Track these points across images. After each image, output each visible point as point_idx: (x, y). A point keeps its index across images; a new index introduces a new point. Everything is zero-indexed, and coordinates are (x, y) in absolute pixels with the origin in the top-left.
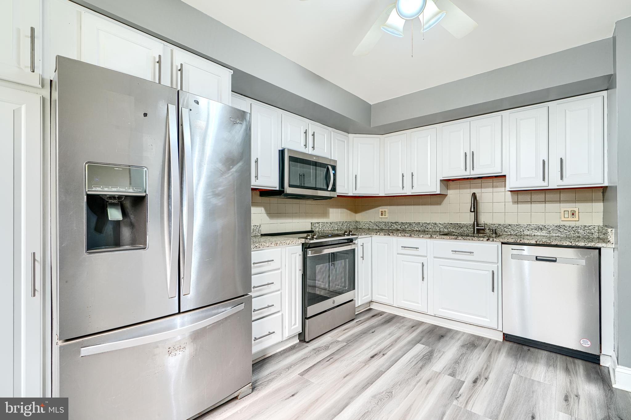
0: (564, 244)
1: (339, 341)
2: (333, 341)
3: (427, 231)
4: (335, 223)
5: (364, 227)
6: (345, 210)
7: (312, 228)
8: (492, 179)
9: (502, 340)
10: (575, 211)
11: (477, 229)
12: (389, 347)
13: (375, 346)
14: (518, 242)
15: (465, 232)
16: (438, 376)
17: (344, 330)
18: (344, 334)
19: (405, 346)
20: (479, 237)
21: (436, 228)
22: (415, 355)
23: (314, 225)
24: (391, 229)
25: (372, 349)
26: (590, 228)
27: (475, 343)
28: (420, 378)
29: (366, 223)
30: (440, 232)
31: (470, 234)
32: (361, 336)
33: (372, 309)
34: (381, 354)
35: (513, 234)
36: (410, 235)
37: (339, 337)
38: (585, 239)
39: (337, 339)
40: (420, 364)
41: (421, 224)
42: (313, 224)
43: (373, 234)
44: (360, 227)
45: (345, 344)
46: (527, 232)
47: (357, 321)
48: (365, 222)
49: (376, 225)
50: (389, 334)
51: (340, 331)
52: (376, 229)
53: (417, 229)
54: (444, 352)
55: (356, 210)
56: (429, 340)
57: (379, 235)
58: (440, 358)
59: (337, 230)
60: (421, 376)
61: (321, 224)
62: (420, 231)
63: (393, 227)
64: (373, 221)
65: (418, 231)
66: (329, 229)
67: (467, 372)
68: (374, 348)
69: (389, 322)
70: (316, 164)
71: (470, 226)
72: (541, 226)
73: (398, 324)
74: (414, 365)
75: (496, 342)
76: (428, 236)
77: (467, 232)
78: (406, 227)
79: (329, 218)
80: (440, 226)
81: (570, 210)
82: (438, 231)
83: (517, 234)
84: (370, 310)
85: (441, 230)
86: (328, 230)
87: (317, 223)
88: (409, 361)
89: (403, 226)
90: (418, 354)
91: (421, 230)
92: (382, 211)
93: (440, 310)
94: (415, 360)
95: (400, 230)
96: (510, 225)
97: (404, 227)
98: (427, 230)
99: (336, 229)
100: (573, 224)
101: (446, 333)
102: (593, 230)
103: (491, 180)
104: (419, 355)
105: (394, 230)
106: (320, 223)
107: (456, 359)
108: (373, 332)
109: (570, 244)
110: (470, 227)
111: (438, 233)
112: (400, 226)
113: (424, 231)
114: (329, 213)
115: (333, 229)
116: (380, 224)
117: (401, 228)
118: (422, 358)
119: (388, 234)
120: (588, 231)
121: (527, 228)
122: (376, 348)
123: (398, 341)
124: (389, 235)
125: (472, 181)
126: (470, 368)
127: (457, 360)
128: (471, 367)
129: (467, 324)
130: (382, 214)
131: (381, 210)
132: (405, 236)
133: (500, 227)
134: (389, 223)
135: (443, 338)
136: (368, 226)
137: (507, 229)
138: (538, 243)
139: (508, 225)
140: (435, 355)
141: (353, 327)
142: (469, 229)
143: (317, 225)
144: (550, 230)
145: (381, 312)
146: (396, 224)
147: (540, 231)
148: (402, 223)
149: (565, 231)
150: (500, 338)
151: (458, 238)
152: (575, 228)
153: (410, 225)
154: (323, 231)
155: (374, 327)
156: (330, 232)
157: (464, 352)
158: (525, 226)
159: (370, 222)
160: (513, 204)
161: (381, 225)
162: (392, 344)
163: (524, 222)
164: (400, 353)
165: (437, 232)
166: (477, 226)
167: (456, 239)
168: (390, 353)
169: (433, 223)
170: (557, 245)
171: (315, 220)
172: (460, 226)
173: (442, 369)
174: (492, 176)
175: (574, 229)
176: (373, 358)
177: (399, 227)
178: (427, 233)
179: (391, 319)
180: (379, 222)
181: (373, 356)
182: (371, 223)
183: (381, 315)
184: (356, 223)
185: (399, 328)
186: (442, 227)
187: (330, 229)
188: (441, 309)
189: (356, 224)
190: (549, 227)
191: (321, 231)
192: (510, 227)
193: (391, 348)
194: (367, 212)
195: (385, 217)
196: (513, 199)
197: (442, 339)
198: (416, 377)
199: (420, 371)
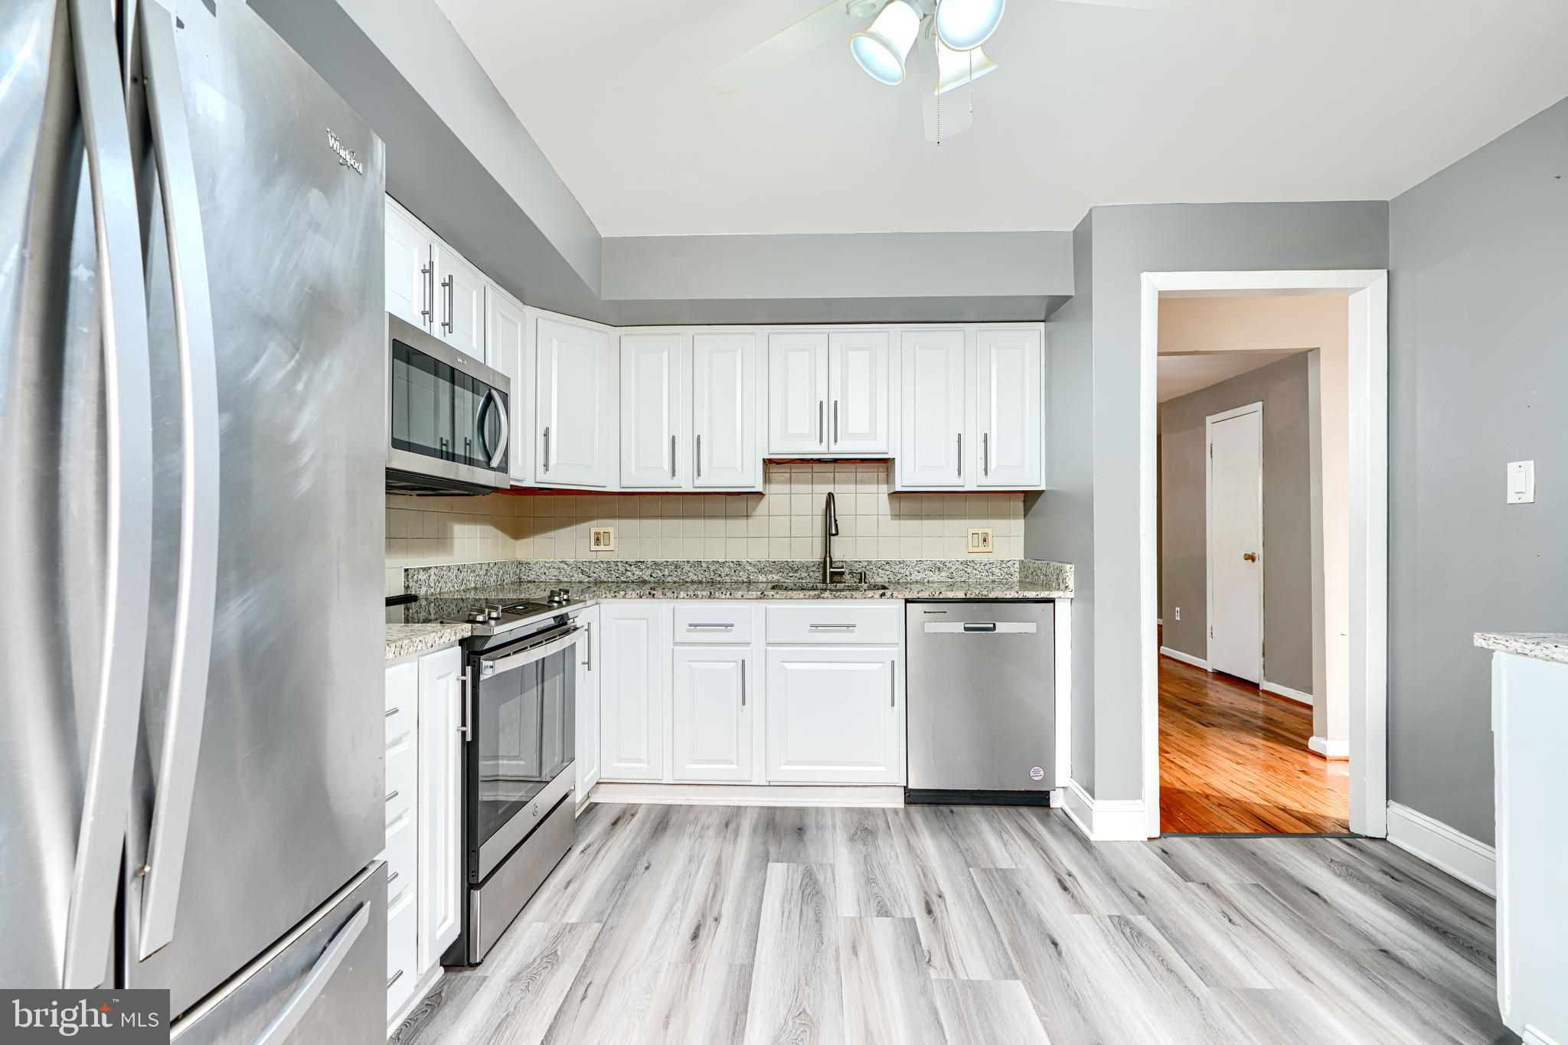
0: (1008, 596)
1: (573, 927)
2: (554, 933)
3: (720, 582)
4: (469, 567)
5: (544, 576)
6: (490, 530)
7: (407, 587)
8: (854, 466)
9: (902, 805)
10: (987, 534)
11: (831, 572)
12: (714, 896)
13: (679, 904)
14: (936, 596)
15: (804, 581)
16: (862, 926)
17: (566, 887)
18: (573, 897)
19: (746, 878)
20: (837, 591)
21: (741, 574)
22: (785, 896)
23: (415, 577)
24: (625, 580)
25: (678, 916)
26: (1008, 564)
27: (866, 826)
28: (834, 949)
29: (548, 565)
30: (749, 582)
31: (818, 585)
32: (627, 889)
33: (596, 804)
34: (710, 921)
35: (894, 581)
36: (711, 594)
37: (565, 912)
38: (1002, 586)
39: (565, 921)
40: (810, 914)
41: (704, 565)
42: (411, 573)
43: (604, 595)
44: (529, 579)
45: (597, 927)
46: (916, 577)
47: (581, 847)
48: (546, 564)
49: (579, 571)
50: (690, 860)
51: (556, 894)
52: (580, 582)
53: (695, 578)
54: (832, 866)
55: (518, 530)
56: (783, 845)
57: (624, 597)
58: (834, 882)
59: (475, 589)
60: (832, 940)
61: (432, 574)
62: (701, 582)
63: (629, 574)
64: (570, 560)
65: (696, 582)
66: (453, 586)
67: (901, 894)
68: (683, 911)
69: (665, 829)
70: (453, 376)
71: (814, 566)
72: (938, 564)
73: (690, 829)
74: (800, 921)
75: (896, 811)
76: (754, 593)
77: (808, 581)
78: (666, 573)
79: (451, 552)
80: (749, 568)
81: (980, 531)
82: (745, 580)
83: (901, 581)
84: (592, 809)
85: (752, 577)
86: (450, 592)
87: (424, 569)
88: (783, 914)
89: (659, 572)
90: (787, 889)
91: (704, 580)
92: (596, 533)
93: (783, 767)
94: (792, 906)
95: (650, 582)
96: (888, 563)
97: (660, 574)
98: (719, 579)
99: (473, 585)
100: (984, 558)
101: (801, 820)
102: (1012, 569)
103: (851, 467)
104: (792, 890)
105: (633, 582)
106: (430, 568)
107: (863, 873)
108: (647, 868)
109: (1016, 596)
110: (814, 569)
111: (745, 584)
112: (649, 572)
113: (712, 583)
114: (452, 538)
115: (463, 587)
116: (592, 568)
117: (651, 576)
118: (803, 896)
119: (650, 594)
120: (1006, 570)
121: (917, 568)
122: (685, 910)
123: (723, 870)
124: (653, 595)
125: (817, 467)
126: (899, 884)
127: (866, 874)
128: (901, 882)
129: (836, 788)
130: (598, 539)
131: (593, 530)
132: (696, 596)
133: (871, 567)
134: (619, 564)
135: (805, 833)
136: (556, 573)
137: (883, 572)
138: (968, 596)
139: (885, 563)
140: (821, 878)
141: (585, 868)
142: (811, 573)
143: (422, 576)
144: (952, 570)
145: (624, 806)
146: (639, 567)
147: (937, 573)
148: (655, 563)
149: (975, 572)
150: (899, 802)
151: (822, 596)
152: (988, 565)
153: (676, 567)
154: (440, 593)
155: (639, 853)
156: (456, 597)
157: (865, 853)
158: (914, 565)
159: (561, 562)
160: (892, 519)
161: (596, 570)
162: (716, 886)
163: (911, 558)
164: (749, 902)
165: (743, 582)
166: (831, 567)
167: (819, 597)
168: (727, 910)
169: (732, 562)
170: (997, 598)
171: (415, 562)
172: (793, 568)
173: (856, 905)
174: (855, 459)
175: (987, 567)
176: (699, 939)
177: (647, 574)
178: (718, 586)
179: (663, 821)
180: (590, 562)
181: (695, 933)
182: (566, 567)
183: (633, 815)
184: (517, 567)
185: (701, 837)
186: (753, 570)
187: (457, 589)
188: (785, 764)
189: (518, 571)
190: (950, 565)
191: (432, 594)
192: (887, 567)
193: (719, 896)
194: (552, 534)
195: (607, 548)
196: (892, 508)
197: (806, 836)
198: (824, 947)
199: (820, 929)
